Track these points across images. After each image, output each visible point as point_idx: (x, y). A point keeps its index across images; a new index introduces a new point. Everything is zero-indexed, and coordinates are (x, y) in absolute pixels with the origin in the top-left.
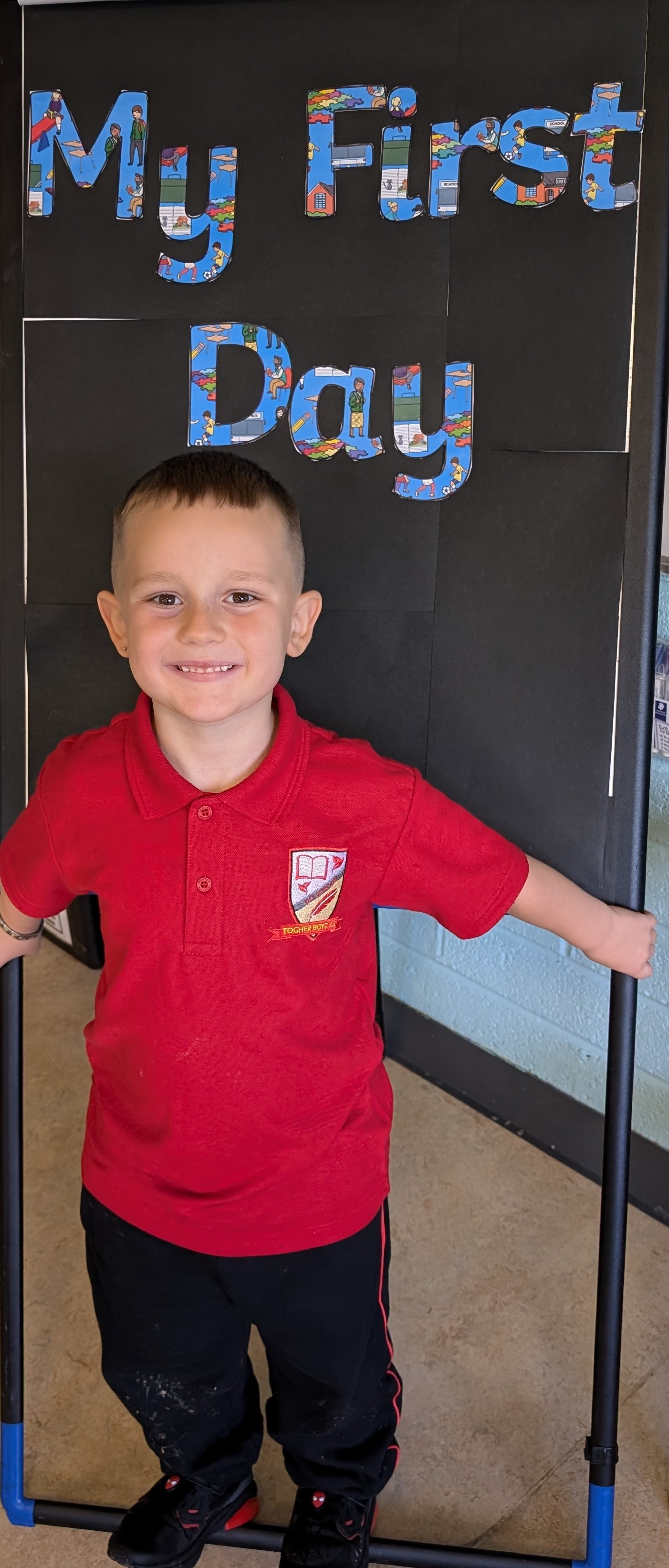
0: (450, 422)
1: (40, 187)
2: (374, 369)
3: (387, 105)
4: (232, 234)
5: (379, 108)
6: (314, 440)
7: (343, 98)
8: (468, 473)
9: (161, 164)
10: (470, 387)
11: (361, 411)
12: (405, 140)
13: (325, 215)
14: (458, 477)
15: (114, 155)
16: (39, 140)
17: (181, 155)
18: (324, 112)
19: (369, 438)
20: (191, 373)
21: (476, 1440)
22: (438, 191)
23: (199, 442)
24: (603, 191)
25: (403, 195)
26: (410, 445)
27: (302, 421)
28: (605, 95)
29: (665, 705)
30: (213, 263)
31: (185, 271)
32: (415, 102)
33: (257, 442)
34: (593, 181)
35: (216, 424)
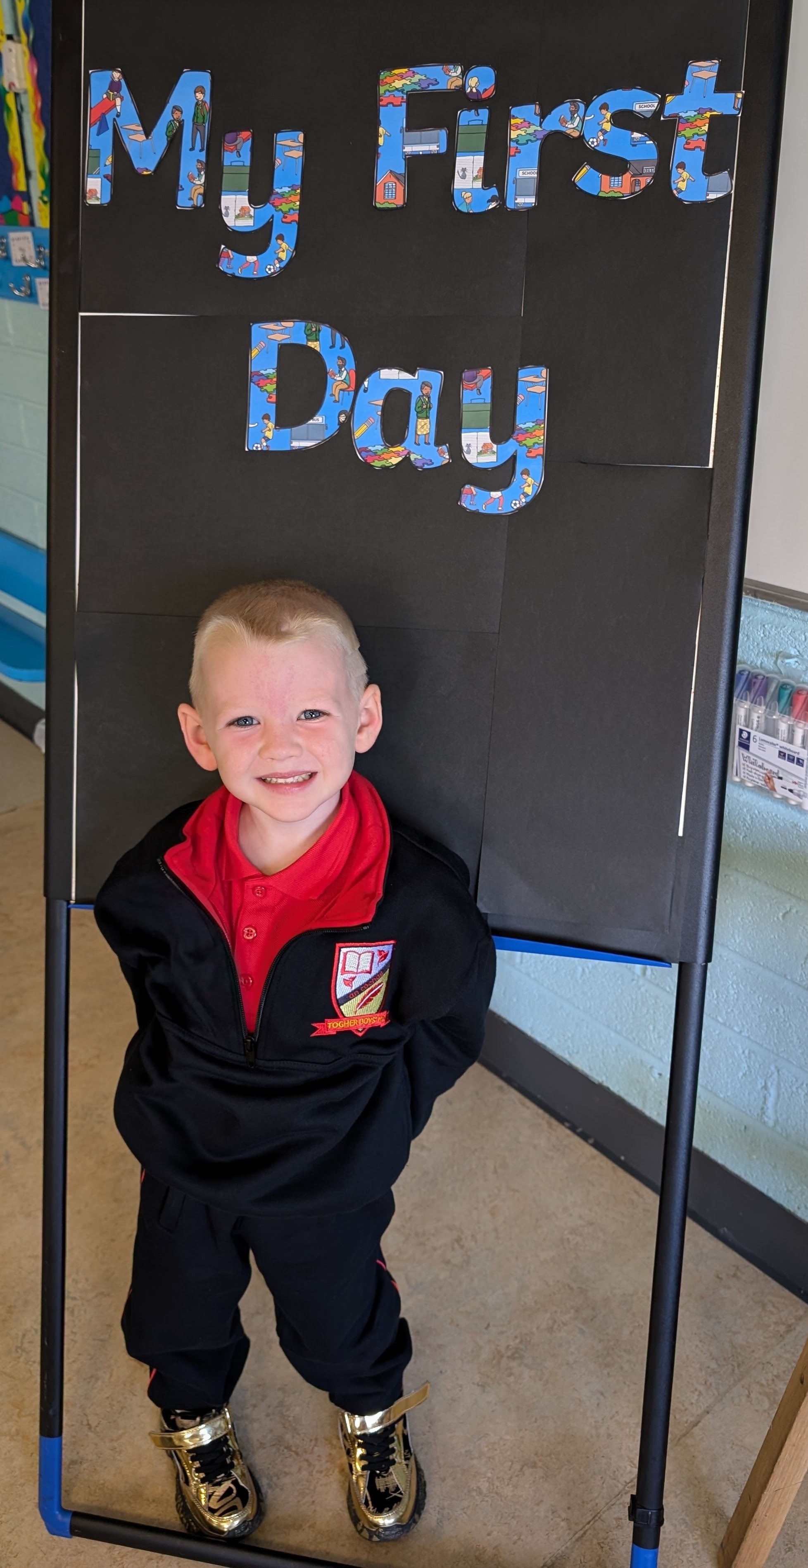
0: (521, 431)
1: (98, 174)
2: (442, 373)
3: (463, 86)
4: (297, 226)
5: (455, 89)
6: (379, 447)
7: (416, 78)
8: (539, 486)
9: (224, 150)
10: (544, 393)
11: (427, 417)
12: (482, 125)
13: (395, 206)
16: (98, 123)
17: (245, 140)
18: (397, 93)
19: (436, 446)
20: (251, 372)
21: (524, 1474)
22: (515, 181)
23: (257, 447)
25: (478, 184)
26: (478, 455)
27: (365, 426)
28: (700, 74)
29: (749, 733)
30: (276, 256)
31: (246, 265)
32: (494, 82)
33: (318, 448)
34: (684, 170)
35: (276, 428)
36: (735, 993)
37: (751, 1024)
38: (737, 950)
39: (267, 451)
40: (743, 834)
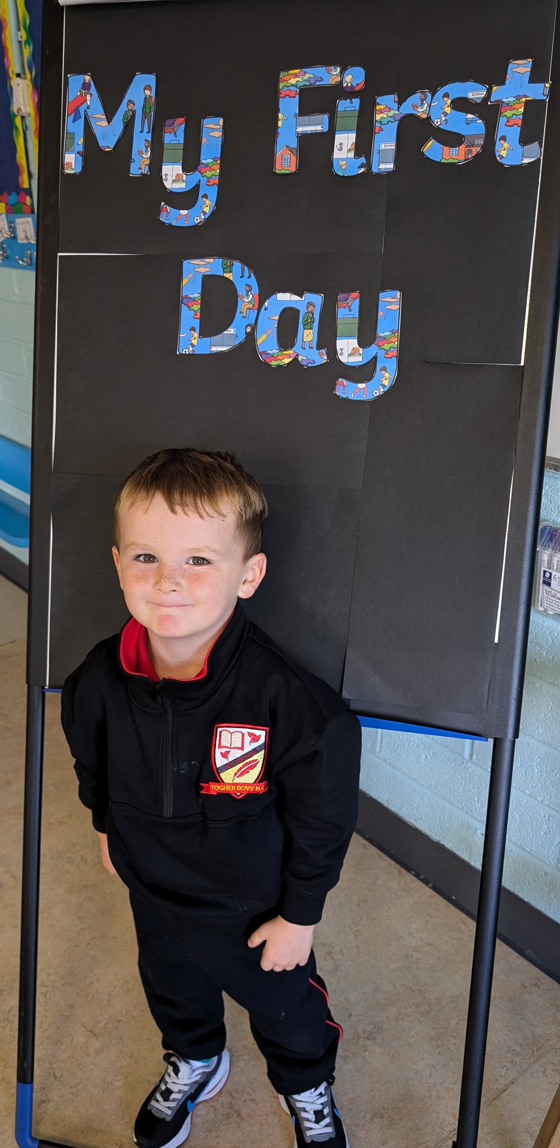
0: (381, 338)
1: (73, 151)
2: (323, 295)
3: (341, 82)
4: (217, 187)
5: (335, 84)
6: (275, 351)
7: (306, 77)
9: (165, 132)
10: (398, 310)
11: (311, 329)
12: (355, 110)
13: (289, 172)
15: (129, 125)
16: (73, 114)
17: (180, 125)
18: (292, 88)
19: (317, 350)
20: (182, 296)
22: (379, 152)
23: (186, 351)
24: (513, 150)
25: (352, 155)
26: (348, 356)
27: (266, 335)
28: (518, 70)
29: (551, 574)
31: (180, 217)
32: (364, 79)
33: (230, 351)
34: (505, 141)
35: (199, 338)
36: (539, 771)
37: (551, 795)
38: (541, 739)
39: (193, 355)
40: (546, 651)
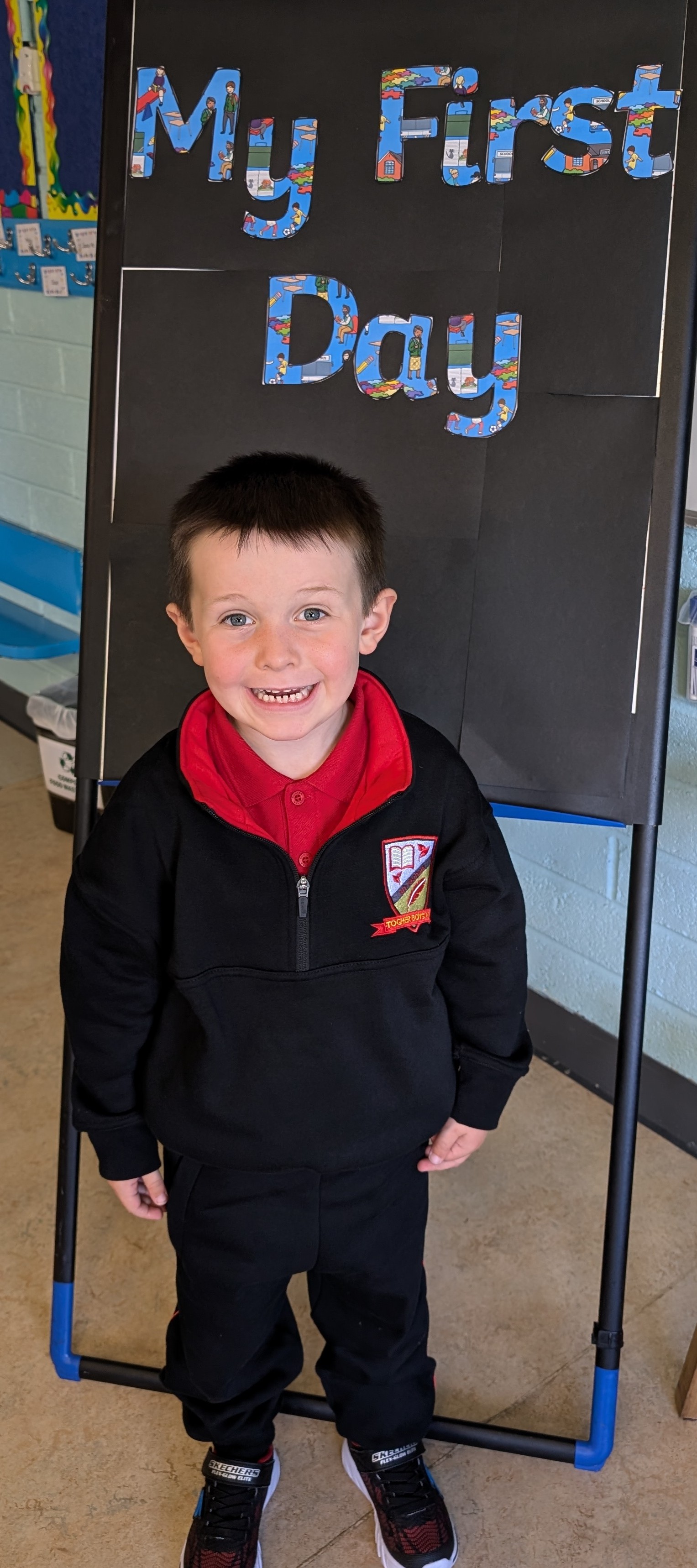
0: (498, 367)
1: (142, 152)
2: (432, 318)
3: (452, 83)
4: (310, 196)
5: (444, 86)
6: (376, 381)
7: (412, 77)
8: (513, 414)
9: (250, 133)
10: (518, 335)
11: (419, 356)
12: (467, 114)
13: (393, 180)
14: (505, 417)
16: (144, 111)
17: (268, 126)
18: (396, 89)
20: (269, 318)
22: (494, 160)
23: (272, 381)
24: (642, 161)
25: (464, 163)
26: (461, 387)
27: (366, 363)
28: (646, 76)
30: (292, 221)
31: (266, 228)
32: (477, 81)
33: (325, 382)
34: (633, 152)
35: (289, 365)
39: (282, 385)
